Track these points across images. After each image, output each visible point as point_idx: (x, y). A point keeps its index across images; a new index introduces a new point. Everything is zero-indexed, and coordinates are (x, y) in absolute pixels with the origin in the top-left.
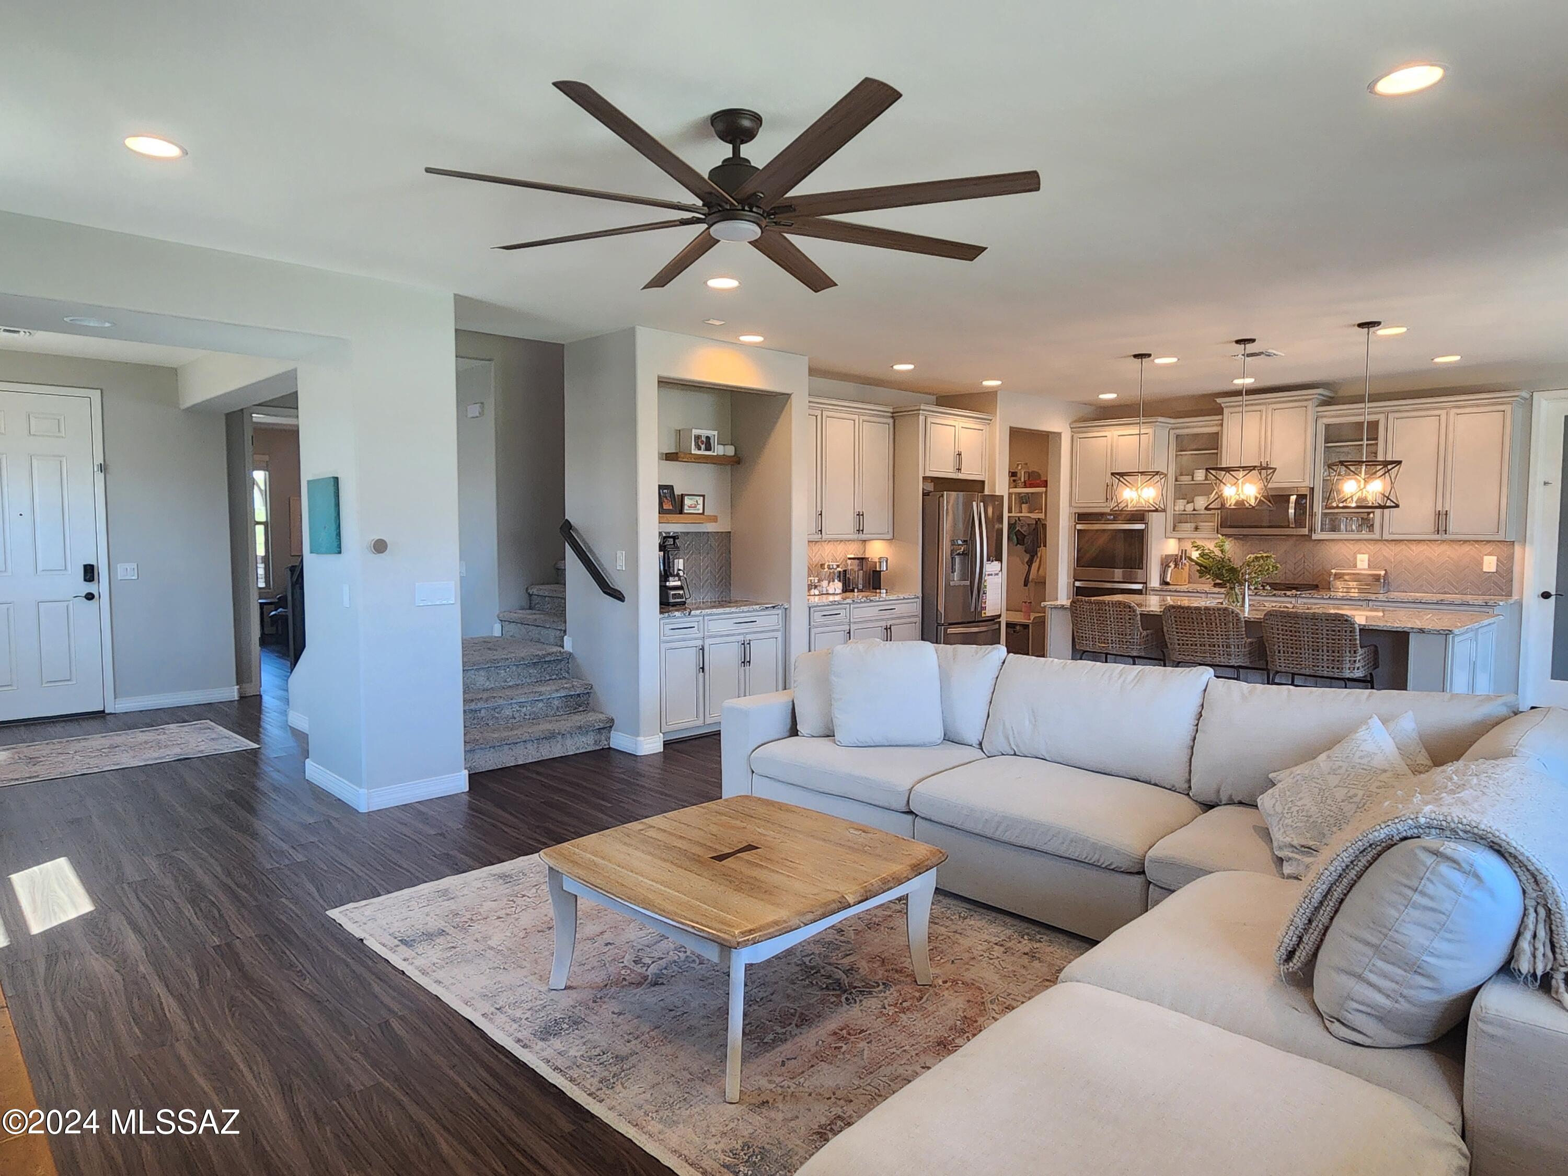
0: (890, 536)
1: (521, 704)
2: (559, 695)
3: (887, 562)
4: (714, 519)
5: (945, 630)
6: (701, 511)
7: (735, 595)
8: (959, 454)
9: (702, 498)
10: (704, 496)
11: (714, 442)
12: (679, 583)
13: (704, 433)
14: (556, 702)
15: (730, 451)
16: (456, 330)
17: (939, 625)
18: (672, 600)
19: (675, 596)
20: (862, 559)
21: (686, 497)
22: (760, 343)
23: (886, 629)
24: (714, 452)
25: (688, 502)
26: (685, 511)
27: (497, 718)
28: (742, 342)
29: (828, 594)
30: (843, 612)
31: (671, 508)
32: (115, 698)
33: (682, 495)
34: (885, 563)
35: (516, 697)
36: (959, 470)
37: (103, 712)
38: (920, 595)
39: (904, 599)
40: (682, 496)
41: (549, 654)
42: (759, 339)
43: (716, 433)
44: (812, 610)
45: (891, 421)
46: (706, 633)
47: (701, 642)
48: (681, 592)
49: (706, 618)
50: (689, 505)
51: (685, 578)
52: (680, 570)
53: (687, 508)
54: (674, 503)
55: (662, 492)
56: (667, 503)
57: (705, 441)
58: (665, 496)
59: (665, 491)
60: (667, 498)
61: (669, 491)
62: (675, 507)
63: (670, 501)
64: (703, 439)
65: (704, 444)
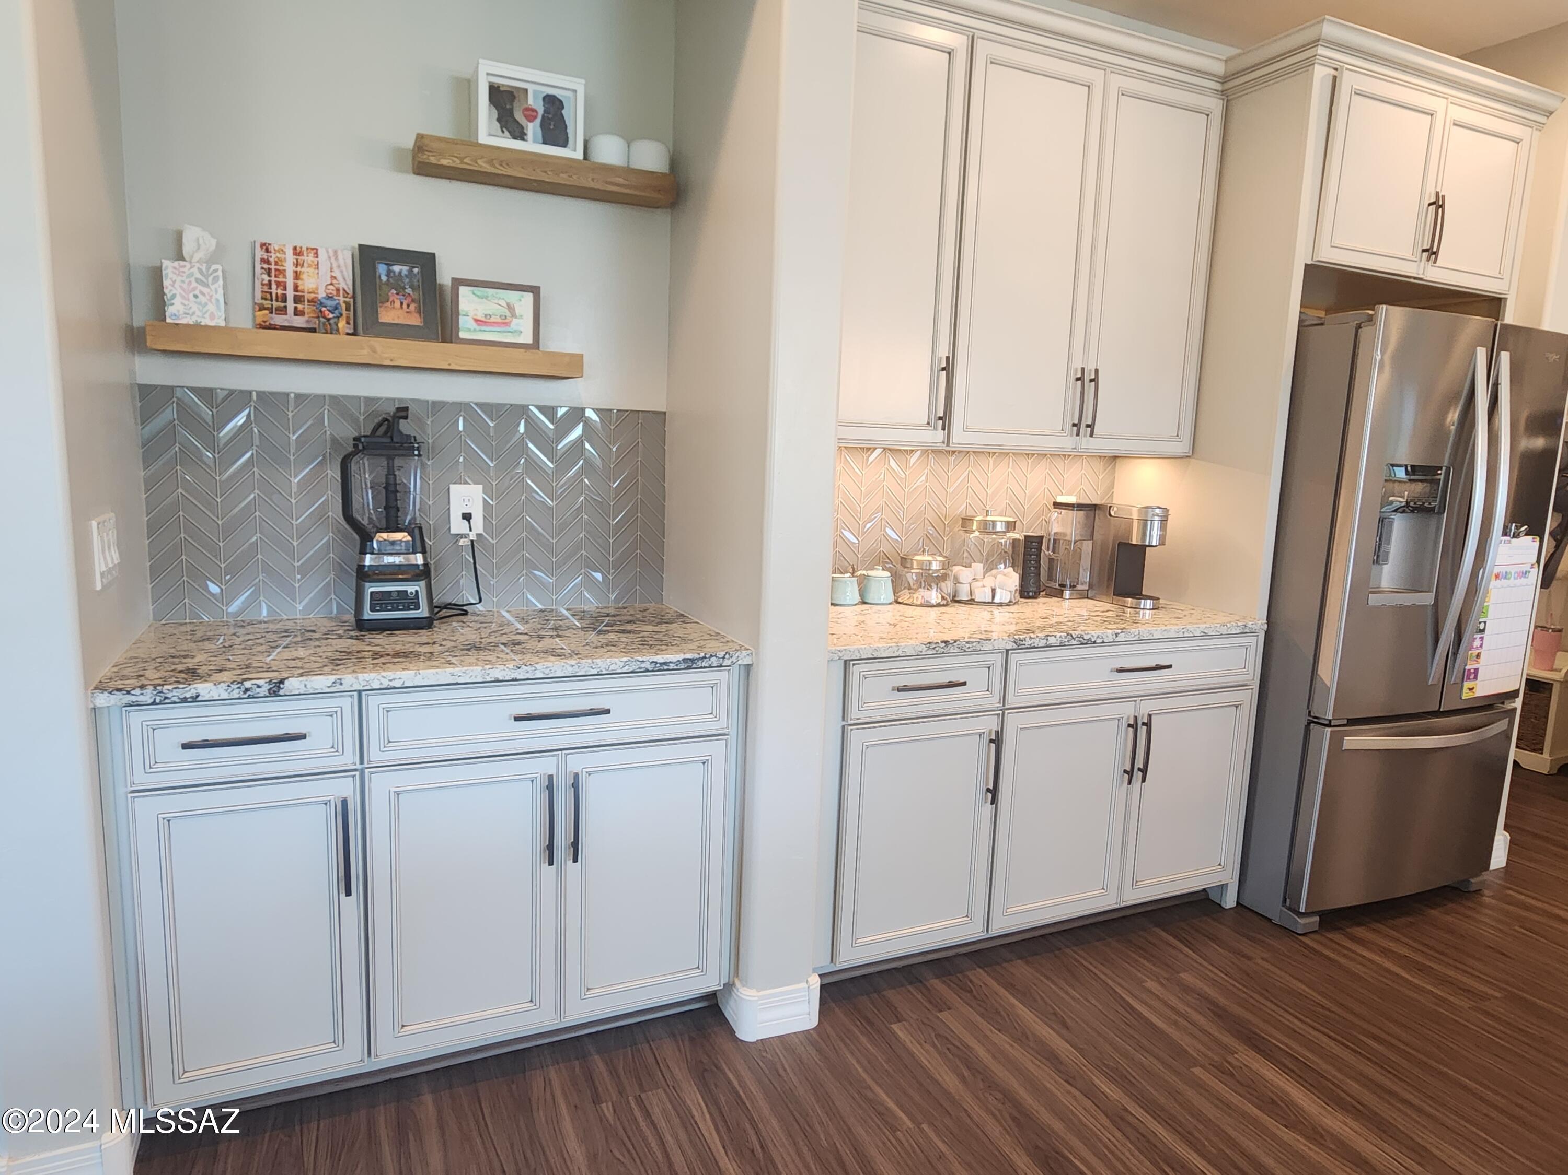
0: (1182, 447)
3: (1164, 521)
4: (574, 366)
5: (1336, 741)
6: (528, 338)
8: (1438, 204)
9: (529, 297)
10: (536, 292)
11: (577, 120)
13: (535, 82)
15: (650, 155)
17: (1314, 721)
18: (369, 614)
19: (381, 601)
20: (1094, 507)
21: (463, 291)
23: (1134, 726)
24: (576, 150)
25: (472, 304)
26: (463, 335)
29: (971, 602)
30: (976, 679)
31: (416, 322)
34: (1156, 525)
36: (1432, 253)
38: (1260, 623)
39: (1205, 635)
40: (457, 287)
44: (856, 670)
45: (1215, 105)
46: (375, 754)
47: (345, 788)
48: (411, 588)
49: (373, 703)
50: (480, 317)
51: (472, 541)
52: (467, 517)
53: (473, 325)
54: (412, 307)
55: (382, 269)
56: (397, 304)
57: (541, 110)
58: (397, 283)
59: (396, 268)
60: (400, 290)
61: (405, 269)
62: (415, 320)
63: (413, 301)
64: (531, 101)
65: (538, 121)
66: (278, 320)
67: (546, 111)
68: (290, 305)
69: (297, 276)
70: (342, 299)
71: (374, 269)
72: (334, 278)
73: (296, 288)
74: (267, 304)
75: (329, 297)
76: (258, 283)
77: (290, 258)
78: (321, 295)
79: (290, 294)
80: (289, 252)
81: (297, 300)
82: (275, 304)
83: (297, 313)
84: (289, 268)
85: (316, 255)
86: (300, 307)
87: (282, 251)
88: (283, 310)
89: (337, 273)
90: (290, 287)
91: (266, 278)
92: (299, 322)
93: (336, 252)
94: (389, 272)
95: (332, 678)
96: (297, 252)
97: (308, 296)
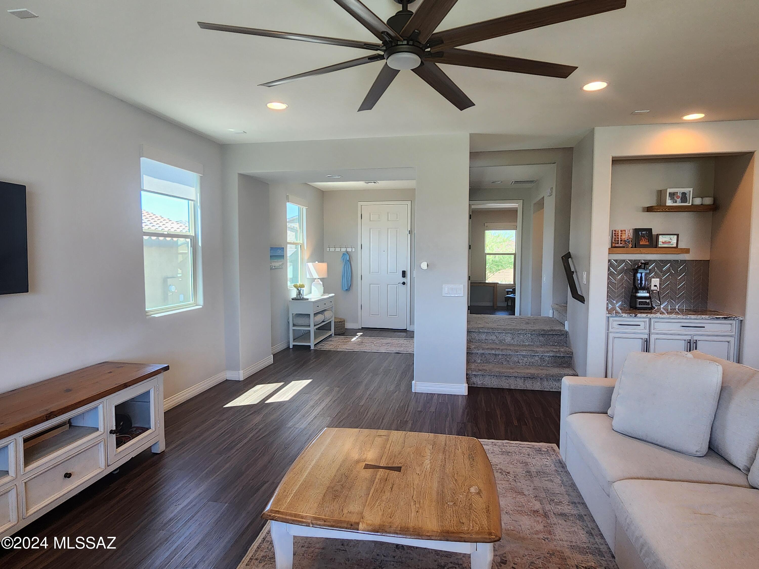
1: (524, 356)
2: (548, 355)
4: (687, 251)
6: (675, 245)
7: (710, 307)
9: (676, 236)
10: (678, 235)
11: (690, 197)
12: (648, 295)
13: (680, 191)
14: (547, 359)
15: (708, 201)
16: (470, 153)
18: (638, 306)
19: (641, 303)
21: (660, 236)
22: (703, 118)
24: (689, 203)
25: (662, 239)
26: (659, 246)
27: (508, 361)
28: (685, 120)
31: (648, 244)
32: (410, 325)
33: (657, 234)
35: (520, 352)
37: (406, 330)
40: (658, 236)
41: (552, 330)
42: (699, 116)
43: (691, 190)
46: (652, 331)
47: (646, 336)
48: (648, 301)
49: (652, 321)
50: (664, 241)
51: (658, 292)
52: (655, 286)
53: (662, 243)
54: (647, 240)
55: (640, 233)
56: (644, 240)
57: (681, 196)
58: (643, 236)
59: (643, 232)
60: (644, 237)
61: (645, 232)
62: (647, 243)
63: (647, 239)
64: (678, 194)
65: (680, 198)
66: (617, 245)
67: (682, 196)
68: (620, 242)
69: (621, 236)
70: (630, 240)
71: (639, 233)
72: (628, 236)
73: (621, 238)
74: (615, 242)
75: (628, 240)
76: (613, 238)
77: (620, 232)
78: (626, 239)
79: (620, 240)
80: (620, 231)
81: (621, 241)
82: (617, 242)
83: (621, 243)
84: (620, 234)
85: (625, 231)
86: (621, 242)
87: (618, 231)
88: (618, 243)
89: (629, 235)
90: (620, 237)
91: (615, 237)
92: (621, 245)
93: (629, 230)
94: (641, 234)
95: (646, 315)
96: (621, 231)
97: (623, 240)
